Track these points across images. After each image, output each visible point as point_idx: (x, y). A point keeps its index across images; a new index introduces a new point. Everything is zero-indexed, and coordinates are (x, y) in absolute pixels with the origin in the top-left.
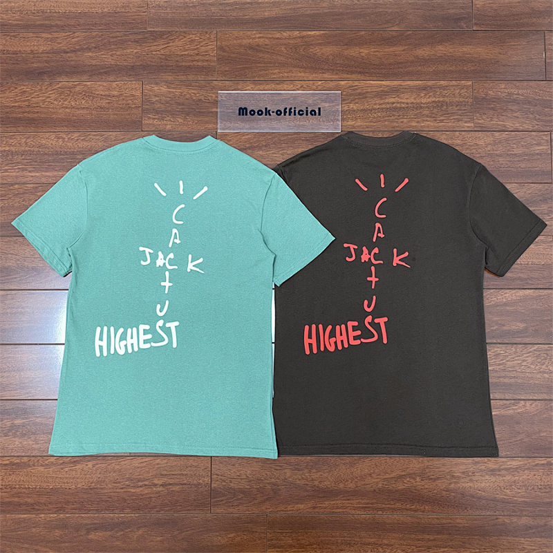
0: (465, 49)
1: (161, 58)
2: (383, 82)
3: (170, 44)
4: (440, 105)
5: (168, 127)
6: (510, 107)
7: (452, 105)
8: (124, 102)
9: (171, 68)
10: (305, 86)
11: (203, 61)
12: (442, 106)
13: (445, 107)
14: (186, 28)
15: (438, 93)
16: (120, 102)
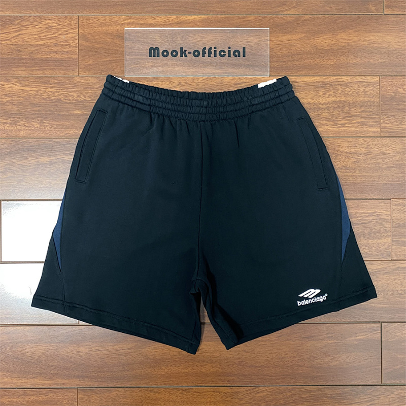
0: (372, 38)
1: (12, 49)
3: (23, 32)
4: (341, 105)
5: (22, 133)
7: (356, 106)
9: (24, 61)
10: (183, 84)
11: (63, 53)
12: (344, 107)
13: (347, 108)
14: (42, 11)
15: (340, 92)
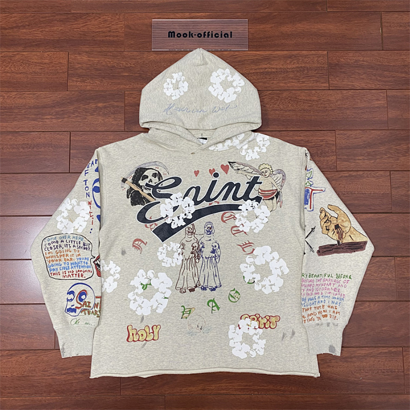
2: (258, 52)
6: (357, 71)
8: (54, 68)
16: (50, 69)
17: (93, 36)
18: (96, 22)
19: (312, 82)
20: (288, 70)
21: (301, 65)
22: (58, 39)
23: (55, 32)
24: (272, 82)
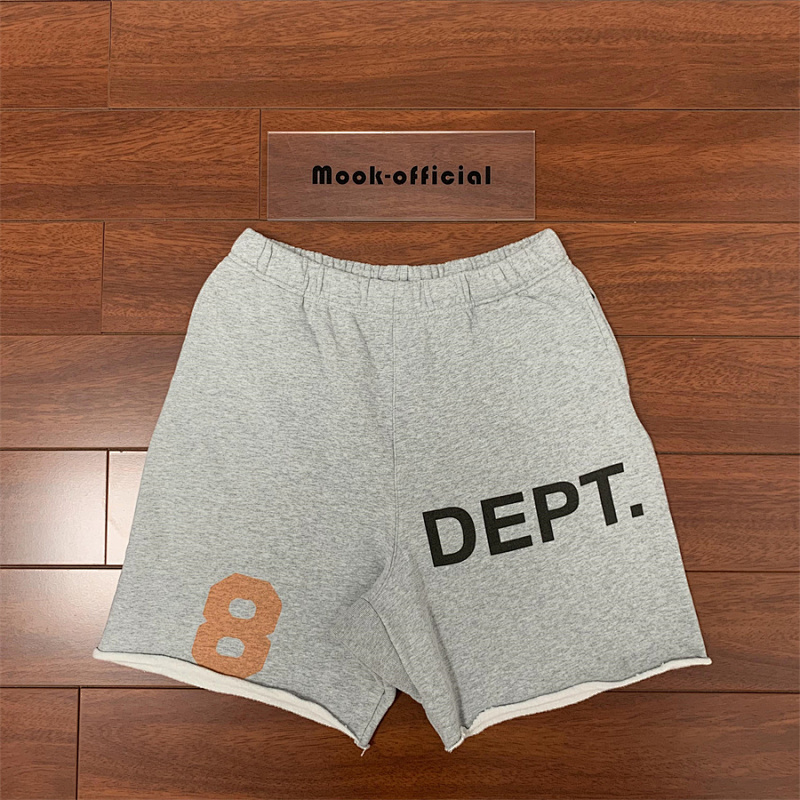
2: (630, 227)
8: (63, 268)
16: (54, 270)
17: (173, 177)
18: (181, 136)
19: (783, 313)
20: (716, 278)
21: (750, 265)
22: (76, 183)
23: (69, 166)
24: (669, 312)
